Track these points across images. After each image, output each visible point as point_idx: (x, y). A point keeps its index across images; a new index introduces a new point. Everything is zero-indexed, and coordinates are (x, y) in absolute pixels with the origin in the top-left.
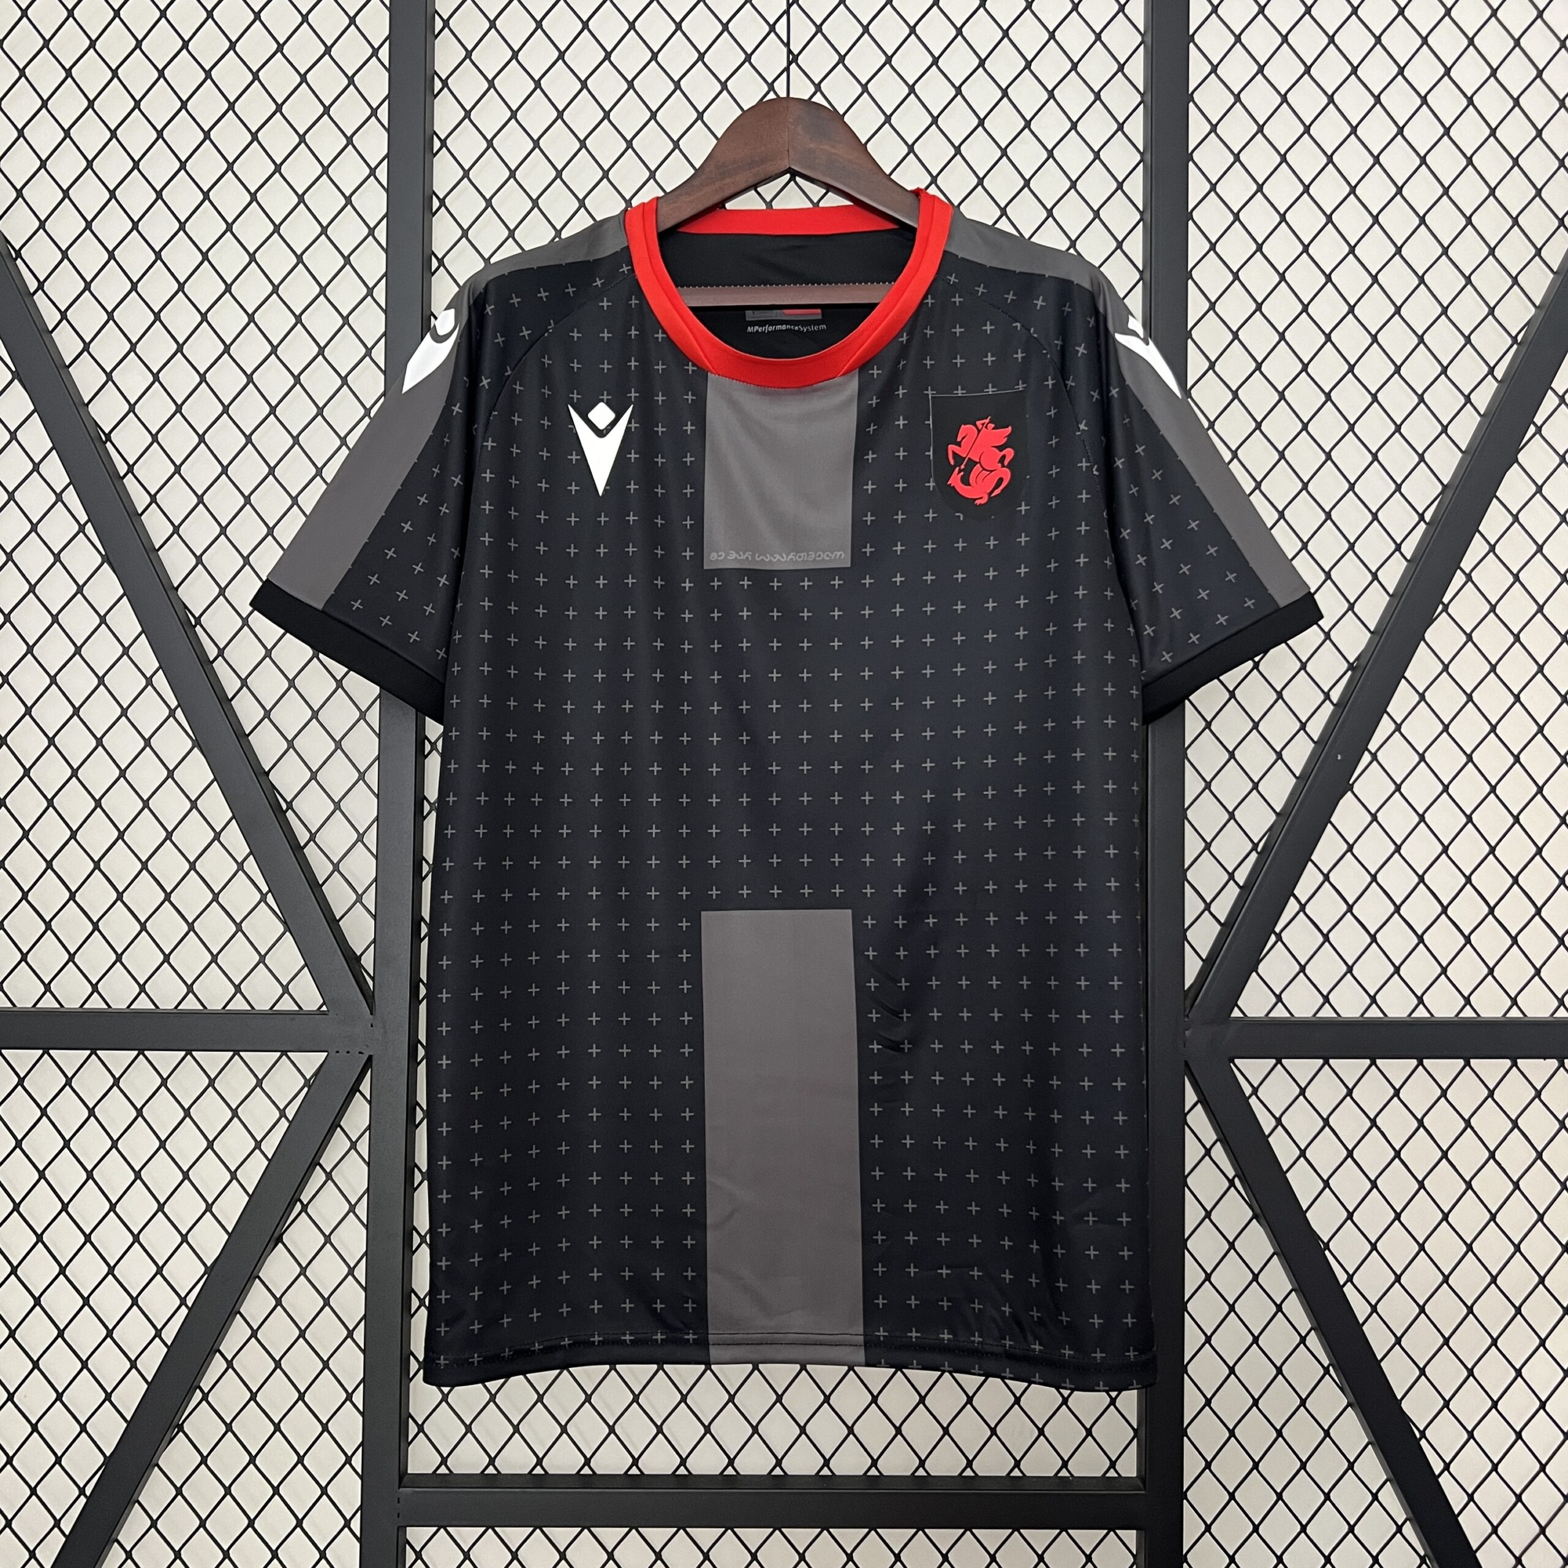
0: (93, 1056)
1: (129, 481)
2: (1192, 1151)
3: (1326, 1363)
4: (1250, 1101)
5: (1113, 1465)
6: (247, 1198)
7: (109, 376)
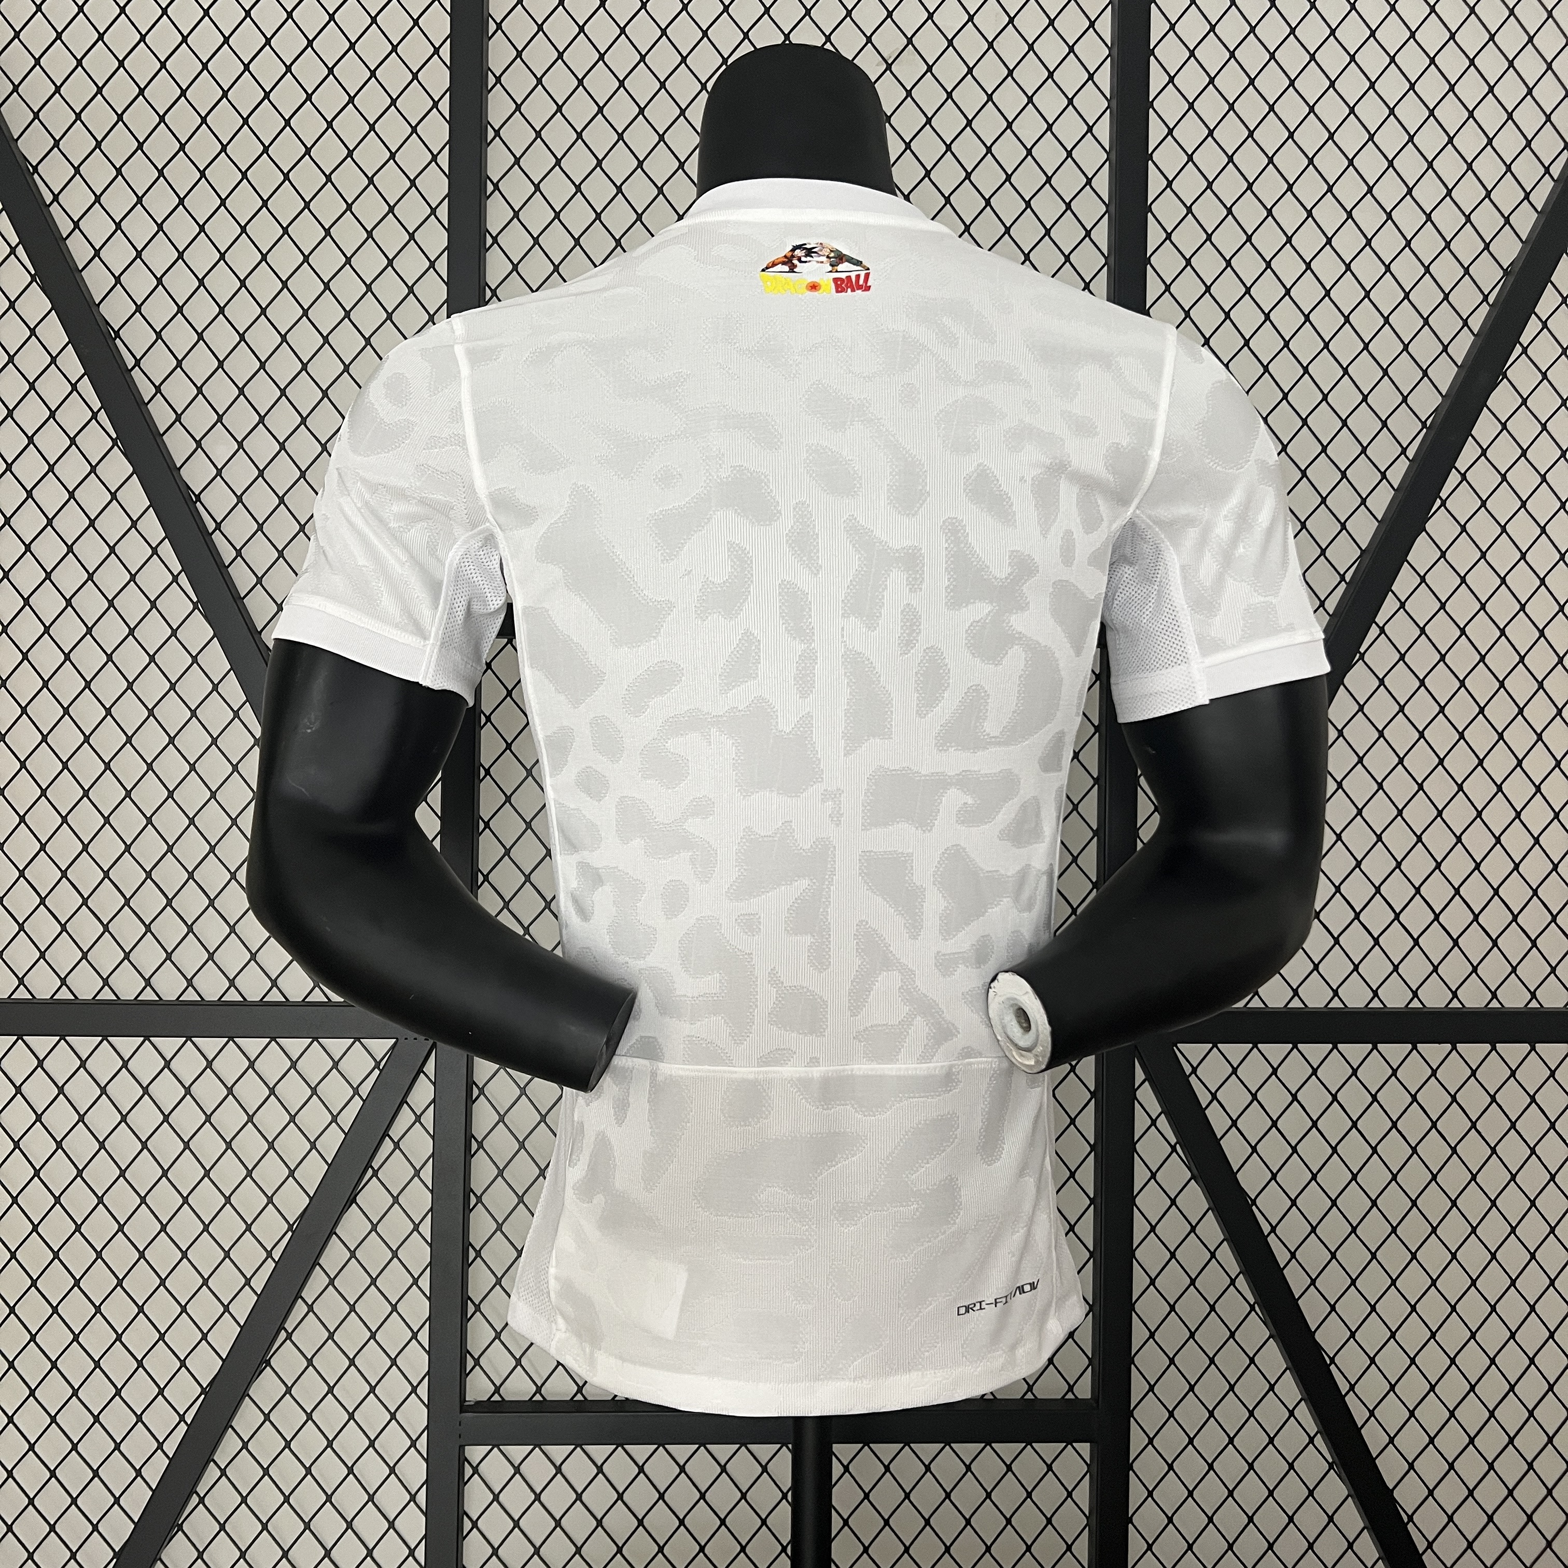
0: (189, 1042)
1: (217, 537)
2: (1141, 1122)
3: (1252, 1301)
4: (1190, 1079)
5: (1071, 1388)
6: (327, 1167)
7: (199, 444)
